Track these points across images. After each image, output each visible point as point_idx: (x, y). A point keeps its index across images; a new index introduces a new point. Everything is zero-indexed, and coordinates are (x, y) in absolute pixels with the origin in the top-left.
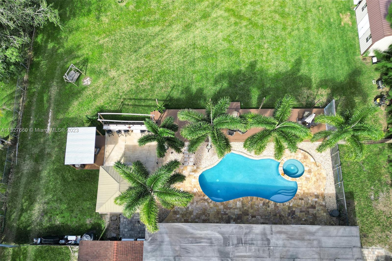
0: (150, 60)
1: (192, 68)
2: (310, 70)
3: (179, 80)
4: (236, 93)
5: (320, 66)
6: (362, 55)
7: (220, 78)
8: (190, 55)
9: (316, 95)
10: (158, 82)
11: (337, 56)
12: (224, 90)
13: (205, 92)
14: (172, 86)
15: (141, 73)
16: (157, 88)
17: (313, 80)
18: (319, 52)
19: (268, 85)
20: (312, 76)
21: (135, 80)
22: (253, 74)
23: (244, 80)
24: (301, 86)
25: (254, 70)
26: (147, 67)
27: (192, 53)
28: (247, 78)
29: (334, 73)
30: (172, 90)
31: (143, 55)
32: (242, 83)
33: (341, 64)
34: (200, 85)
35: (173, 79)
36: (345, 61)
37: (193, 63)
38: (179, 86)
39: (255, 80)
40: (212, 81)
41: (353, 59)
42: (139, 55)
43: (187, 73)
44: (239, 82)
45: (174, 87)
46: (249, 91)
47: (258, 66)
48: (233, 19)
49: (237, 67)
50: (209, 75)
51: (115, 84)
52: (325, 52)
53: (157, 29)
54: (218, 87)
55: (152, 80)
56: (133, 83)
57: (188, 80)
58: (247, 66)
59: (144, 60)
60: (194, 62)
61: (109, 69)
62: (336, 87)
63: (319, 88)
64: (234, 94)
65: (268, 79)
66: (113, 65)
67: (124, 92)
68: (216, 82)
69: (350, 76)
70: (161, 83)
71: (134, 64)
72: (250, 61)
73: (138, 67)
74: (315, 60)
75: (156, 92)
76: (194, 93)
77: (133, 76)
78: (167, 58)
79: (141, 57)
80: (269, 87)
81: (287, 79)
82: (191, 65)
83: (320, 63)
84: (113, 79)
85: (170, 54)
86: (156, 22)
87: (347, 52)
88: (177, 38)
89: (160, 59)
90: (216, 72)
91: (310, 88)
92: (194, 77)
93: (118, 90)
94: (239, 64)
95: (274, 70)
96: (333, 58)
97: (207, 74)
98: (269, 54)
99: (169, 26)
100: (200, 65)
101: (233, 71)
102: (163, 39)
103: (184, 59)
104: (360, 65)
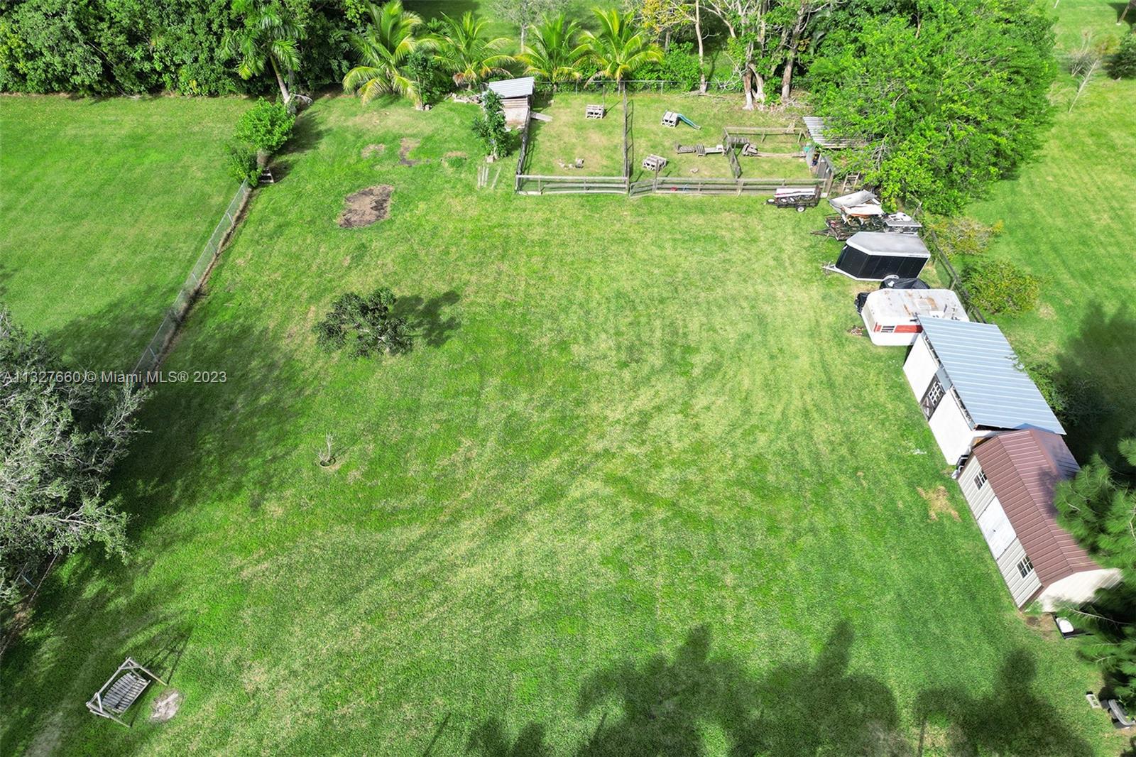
0: (382, 626)
1: (510, 653)
2: (876, 656)
3: (465, 695)
4: (652, 742)
5: (904, 644)
6: (1021, 609)
7: (598, 688)
8: (506, 608)
9: (921, 748)
10: (396, 705)
11: (949, 610)
12: (613, 732)
13: (547, 740)
14: (440, 719)
15: (347, 673)
16: (391, 726)
17: (896, 693)
18: (889, 597)
19: (755, 714)
20: (889, 678)
21: (322, 698)
22: (701, 671)
23: (676, 694)
24: (864, 715)
25: (704, 656)
26: (368, 652)
27: (510, 603)
28: (684, 686)
29: (954, 666)
30: (440, 732)
31: (362, 611)
32: (669, 705)
33: (967, 637)
34: (539, 712)
35: (445, 693)
36: (976, 629)
37: (512, 634)
38: (463, 717)
39: (710, 692)
40: (571, 700)
41: (1000, 622)
42: (350, 612)
43: (494, 669)
44: (661, 702)
45: (445, 724)
46: (693, 734)
47: (716, 645)
48: (627, 504)
49: (651, 650)
50: (563, 678)
51: (256, 714)
52: (906, 598)
53: (415, 533)
54: (591, 723)
55: (379, 695)
56: (313, 709)
57: (496, 693)
58: (680, 643)
59: (363, 628)
60: (517, 632)
61: (249, 663)
62: (976, 720)
63: (924, 724)
64: (645, 746)
65: (752, 690)
66: (263, 647)
67: (277, 746)
68: (586, 700)
69: (1010, 679)
70: (406, 707)
71: (331, 643)
72: (686, 627)
73: (339, 654)
74: (884, 625)
75: (384, 744)
76: (512, 743)
77: (320, 686)
78: (435, 620)
79: (355, 618)
80: (760, 722)
81: (812, 689)
82: (505, 641)
83: (901, 632)
84: (254, 695)
85: (446, 608)
86: (415, 513)
87: (973, 598)
88: (471, 558)
89: (414, 625)
90: (584, 664)
91: (891, 721)
92: (514, 684)
93: (260, 741)
94: (655, 638)
95: (766, 660)
96: (938, 617)
97: (554, 672)
98: (741, 606)
99: (450, 522)
100: (534, 641)
101: (640, 660)
102: (427, 560)
103: (487, 624)
104: (1025, 641)
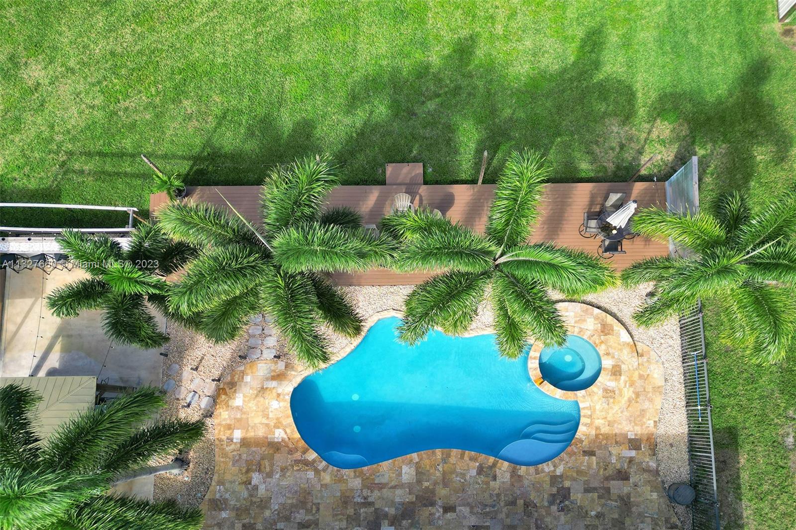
0: (152, 29)
1: (283, 58)
2: (630, 64)
3: (242, 94)
4: (412, 134)
5: (660, 52)
6: (781, 20)
7: (367, 90)
8: (278, 15)
9: (646, 139)
10: (176, 101)
11: (712, 22)
12: (375, 128)
13: (318, 132)
14: (219, 113)
15: (123, 71)
16: (173, 118)
17: (639, 95)
18: (659, 8)
19: (508, 112)
20: (637, 82)
21: (103, 93)
22: (464, 76)
23: (438, 96)
24: (604, 113)
25: (468, 64)
26: (141, 52)
27: (282, 10)
28: (447, 89)
29: (699, 73)
30: (219, 124)
31: (129, 13)
32: (431, 105)
33: (721, 47)
34: (308, 111)
35: (222, 92)
36: (733, 40)
37: (284, 41)
38: (241, 112)
39: (469, 94)
40: (341, 97)
41: (757, 34)
42: (116, 15)
43: (268, 72)
44: (423, 103)
45: (224, 117)
46: (450, 128)
47: (480, 53)
49: (418, 56)
50: (334, 81)
51: (42, 105)
52: (676, 10)
54: (360, 117)
55: (158, 93)
56: (96, 102)
57: (270, 94)
58: (446, 52)
59: (133, 30)
60: (289, 38)
61: (24, 60)
62: (702, 118)
63: (655, 119)
64: (406, 137)
65: (509, 92)
66: (36, 46)
67: (69, 132)
68: (354, 101)
69: (746, 85)
70: (186, 103)
71: (102, 43)
72: (456, 36)
73: (113, 53)
74: (646, 35)
75: (169, 133)
76: (286, 134)
77: (99, 82)
78: (207, 24)
79: (123, 20)
80: (511, 119)
81: (563, 91)
82: (278, 46)
83: (660, 42)
84: (36, 89)
85: (216, 13)
87: (740, 11)
89: (185, 29)
90: (353, 69)
91: (628, 117)
92: (287, 86)
93: (52, 127)
94: (424, 45)
95: (527, 66)
96: (700, 28)
97: (325, 76)
98: (512, 15)
100: (306, 47)
101: (406, 66)
103: (259, 30)
104: (773, 51)
